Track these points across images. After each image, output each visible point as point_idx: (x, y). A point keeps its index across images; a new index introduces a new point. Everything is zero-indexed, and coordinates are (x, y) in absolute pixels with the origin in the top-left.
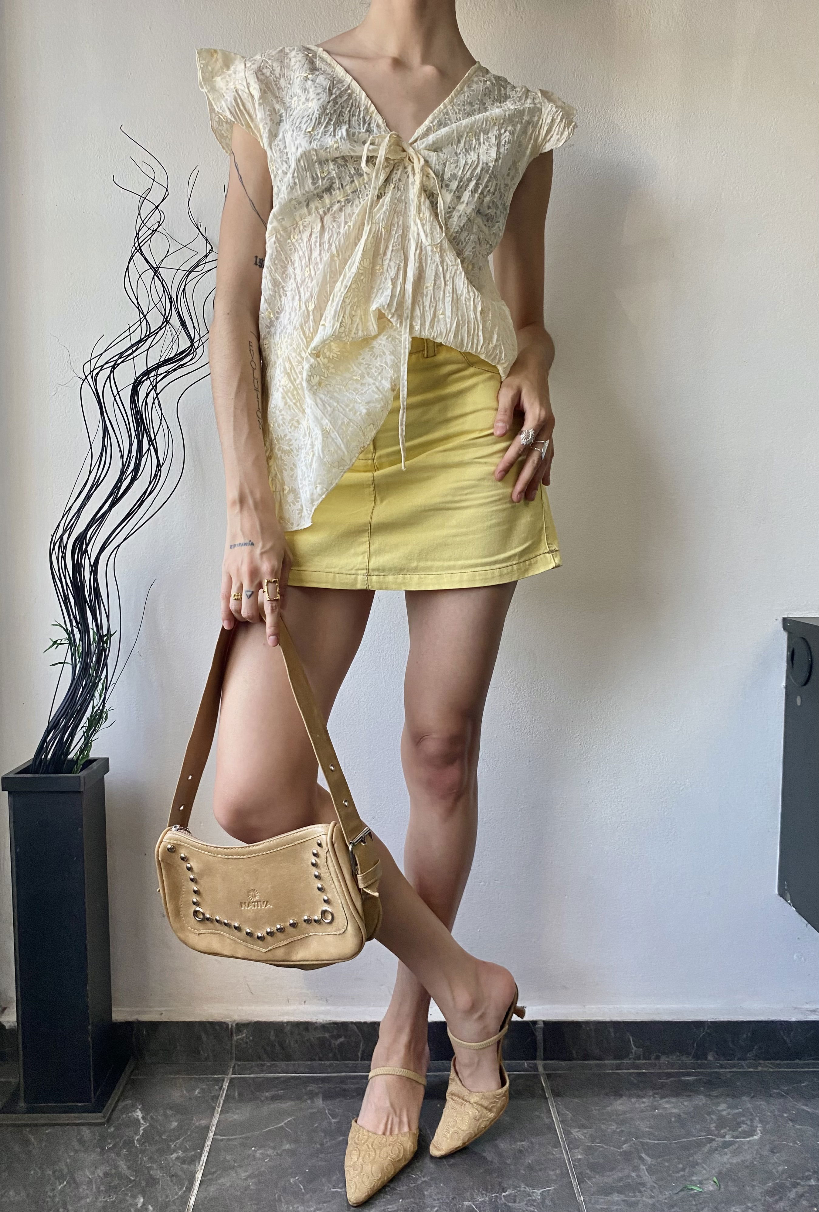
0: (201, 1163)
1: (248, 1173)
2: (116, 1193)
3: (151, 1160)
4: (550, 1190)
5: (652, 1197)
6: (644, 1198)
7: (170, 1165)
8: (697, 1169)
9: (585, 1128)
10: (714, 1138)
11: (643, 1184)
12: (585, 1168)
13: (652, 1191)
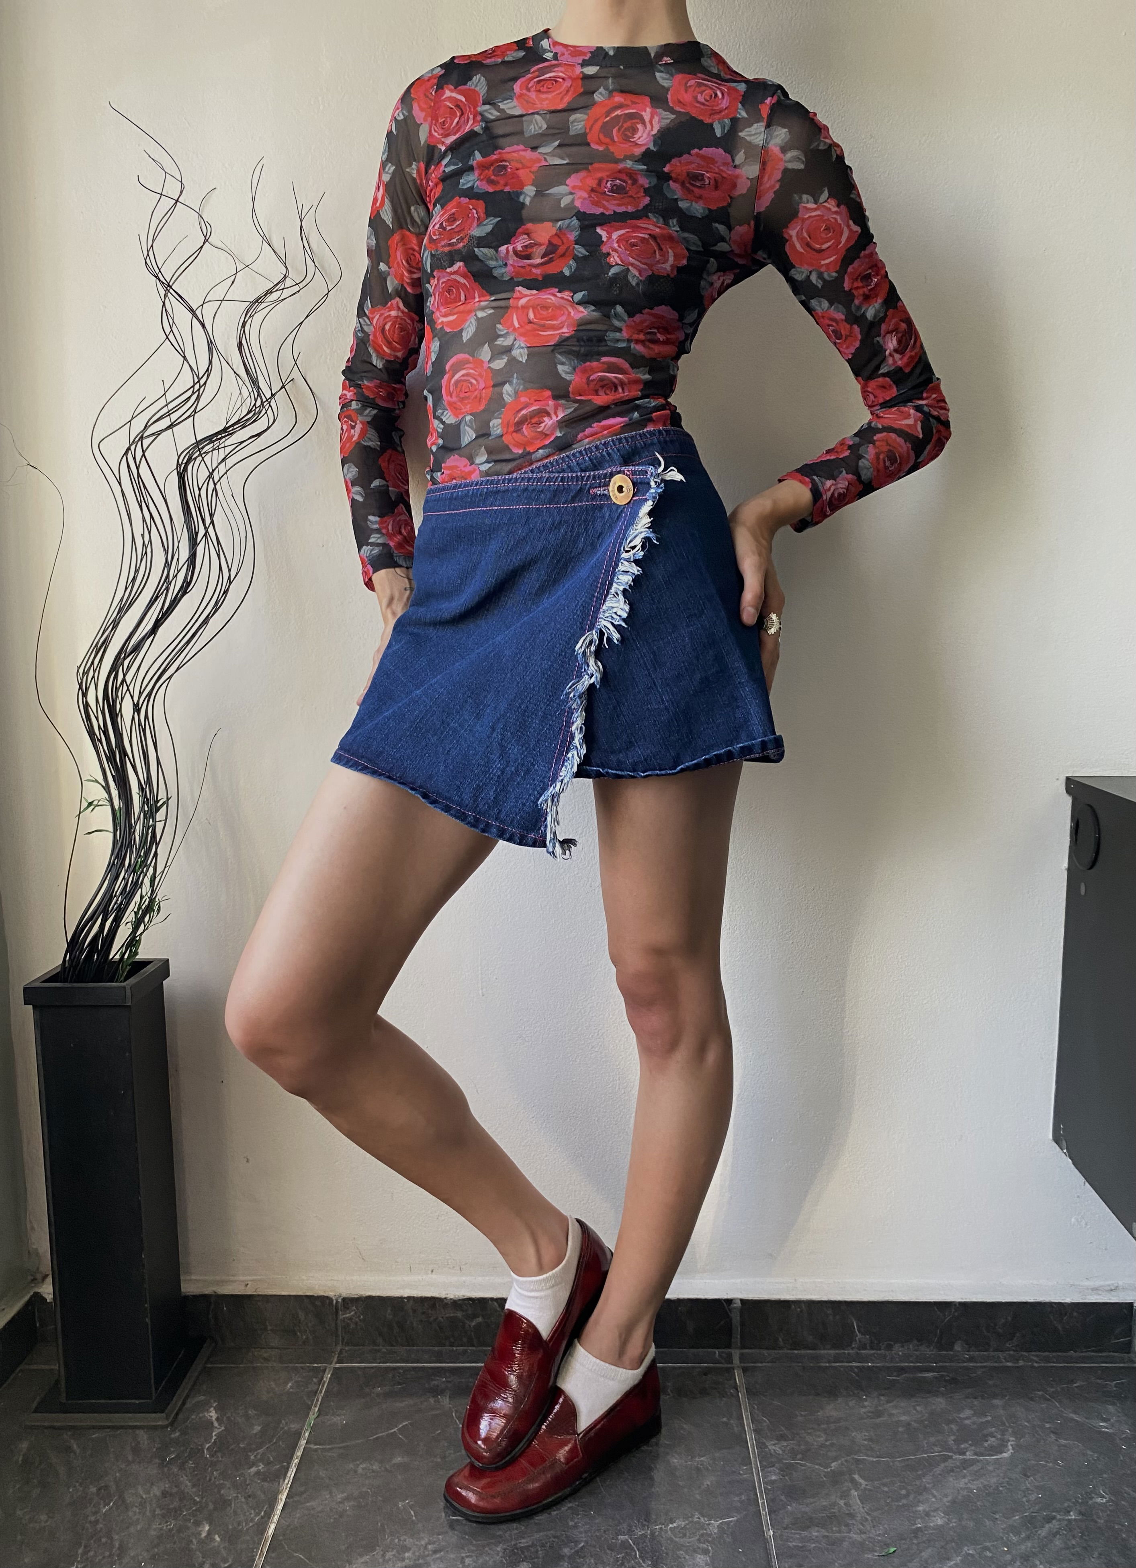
0: (286, 1481)
1: (345, 1494)
2: (175, 1519)
3: (224, 1475)
4: (731, 1522)
5: (862, 1533)
6: (852, 1534)
7: (248, 1481)
8: (924, 1496)
9: (786, 1440)
10: (951, 1454)
11: (852, 1516)
12: (779, 1493)
13: (862, 1525)
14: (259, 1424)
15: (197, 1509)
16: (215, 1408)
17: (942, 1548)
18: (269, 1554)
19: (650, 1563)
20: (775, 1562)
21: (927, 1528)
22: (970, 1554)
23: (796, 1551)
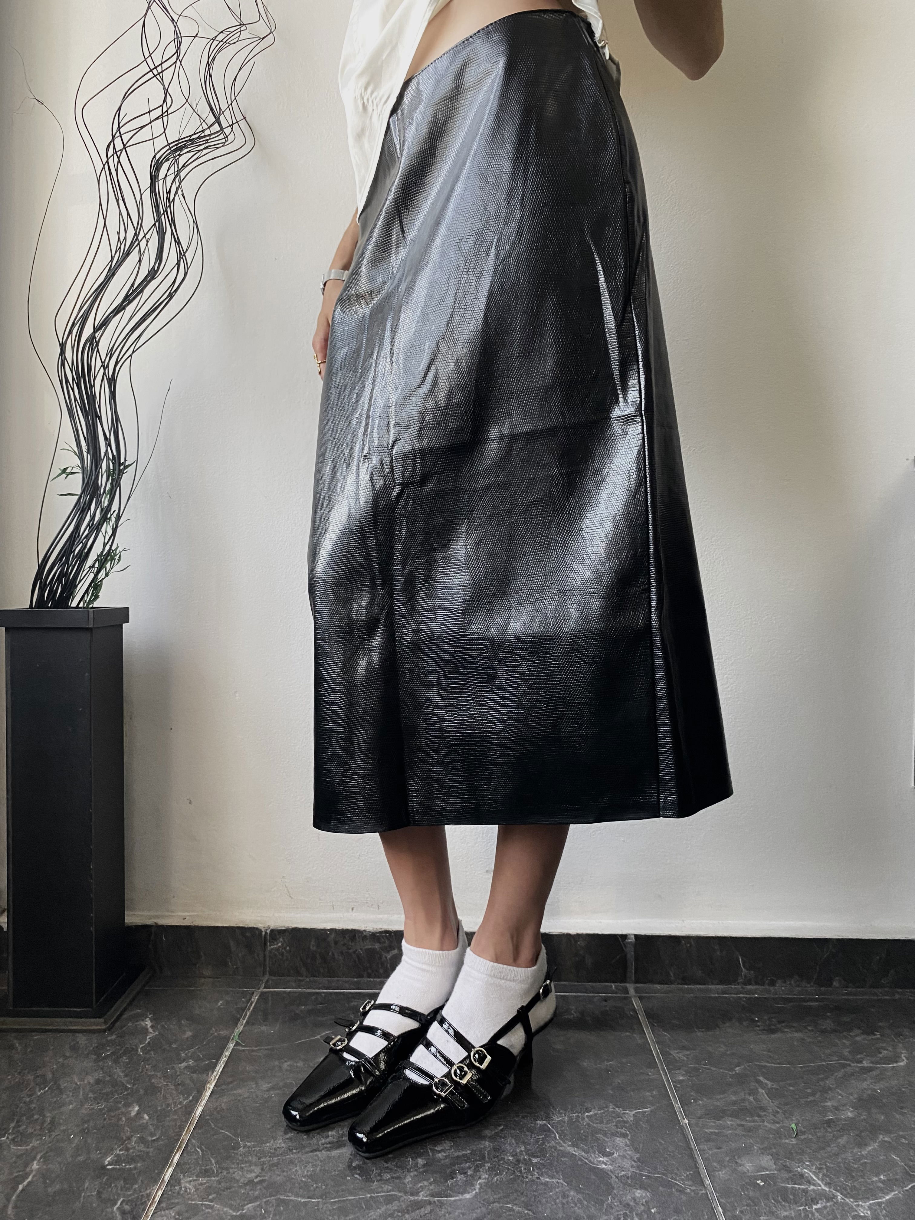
0: (215, 1074)
1: (270, 1084)
2: (107, 1100)
3: (155, 1067)
4: (645, 1112)
5: (775, 1122)
6: (766, 1124)
7: (178, 1073)
8: (830, 1094)
9: (687, 1050)
10: (848, 1062)
11: (763, 1109)
12: (688, 1090)
13: (775, 1116)
14: (191, 1031)
15: (128, 1094)
16: (150, 1019)
17: (857, 1135)
18: (196, 1131)
19: (570, 1143)
20: (693, 1145)
21: (839, 1119)
22: (886, 1141)
23: (714, 1136)
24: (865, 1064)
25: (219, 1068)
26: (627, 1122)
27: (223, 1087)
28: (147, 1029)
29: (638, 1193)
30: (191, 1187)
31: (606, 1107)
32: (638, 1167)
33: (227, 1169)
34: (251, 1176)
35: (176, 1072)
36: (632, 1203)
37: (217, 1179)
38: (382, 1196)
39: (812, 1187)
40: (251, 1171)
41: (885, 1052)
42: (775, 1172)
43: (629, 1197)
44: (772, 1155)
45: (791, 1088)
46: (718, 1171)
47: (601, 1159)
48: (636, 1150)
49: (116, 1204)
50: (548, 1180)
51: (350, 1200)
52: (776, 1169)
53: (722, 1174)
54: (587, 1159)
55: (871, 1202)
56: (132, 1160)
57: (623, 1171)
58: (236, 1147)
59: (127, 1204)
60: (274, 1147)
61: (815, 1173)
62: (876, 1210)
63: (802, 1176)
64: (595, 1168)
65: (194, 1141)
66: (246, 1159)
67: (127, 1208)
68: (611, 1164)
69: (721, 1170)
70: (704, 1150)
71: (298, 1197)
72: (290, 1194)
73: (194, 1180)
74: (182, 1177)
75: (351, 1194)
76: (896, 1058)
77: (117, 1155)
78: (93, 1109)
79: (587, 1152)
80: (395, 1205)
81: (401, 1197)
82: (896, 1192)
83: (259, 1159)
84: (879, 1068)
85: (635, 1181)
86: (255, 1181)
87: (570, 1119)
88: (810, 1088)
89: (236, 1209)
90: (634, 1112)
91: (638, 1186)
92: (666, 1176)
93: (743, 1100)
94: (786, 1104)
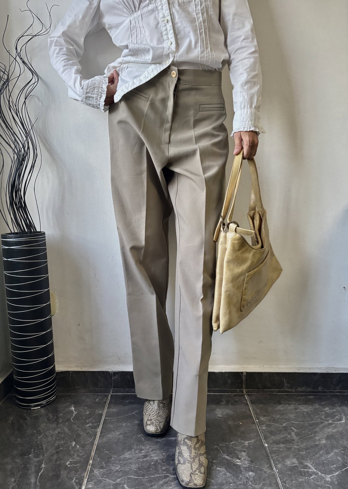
1: (119, 433)
2: (63, 440)
3: (78, 427)
4: (252, 442)
5: (298, 445)
6: (294, 446)
7: (87, 429)
8: (317, 434)
9: (266, 417)
10: (324, 421)
11: (293, 440)
12: (267, 433)
13: (298, 443)
14: (89, 411)
15: (70, 437)
16: (73, 407)
17: (326, 450)
18: (96, 451)
19: (226, 455)
20: (269, 455)
21: (320, 444)
22: (336, 452)
23: (276, 451)
24: (330, 422)
25: (101, 426)
26: (245, 446)
27: (103, 434)
28: (73, 411)
29: (251, 473)
30: (97, 473)
31: (238, 440)
32: (250, 463)
33: (109, 466)
34: (117, 468)
35: (86, 429)
36: (248, 477)
37: (106, 470)
38: (163, 476)
39: (310, 470)
40: (117, 467)
41: (338, 417)
42: (298, 465)
43: (247, 475)
44: (296, 458)
45: (303, 432)
46: (278, 464)
47: (237, 461)
48: (249, 457)
49: (73, 480)
50: (219, 469)
51: (152, 477)
52: (298, 464)
53: (279, 466)
54: (232, 461)
55: (331, 475)
56: (76, 463)
57: (245, 465)
58: (111, 458)
59: (77, 480)
60: (124, 457)
61: (311, 465)
62: (332, 478)
63: (307, 466)
64: (235, 464)
65: (96, 456)
66: (115, 462)
67: (77, 481)
68: (241, 463)
69: (279, 464)
70: (273, 457)
71: (134, 476)
72: (131, 475)
73: (98, 470)
74: (94, 469)
75: (152, 475)
76: (341, 420)
77: (70, 461)
78: (59, 443)
79: (232, 458)
80: (167, 479)
81: (169, 476)
82: (339, 472)
83: (119, 462)
84: (335, 423)
85: (249, 469)
86: (119, 470)
87: (226, 445)
88: (310, 432)
89: (114, 481)
90: (248, 442)
91: (250, 471)
92: (260, 467)
93: (287, 437)
94: (302, 438)
